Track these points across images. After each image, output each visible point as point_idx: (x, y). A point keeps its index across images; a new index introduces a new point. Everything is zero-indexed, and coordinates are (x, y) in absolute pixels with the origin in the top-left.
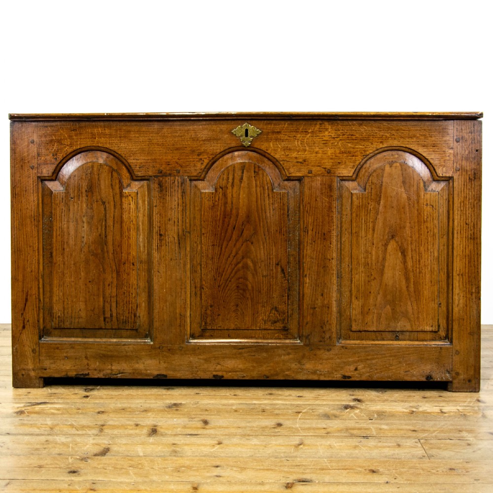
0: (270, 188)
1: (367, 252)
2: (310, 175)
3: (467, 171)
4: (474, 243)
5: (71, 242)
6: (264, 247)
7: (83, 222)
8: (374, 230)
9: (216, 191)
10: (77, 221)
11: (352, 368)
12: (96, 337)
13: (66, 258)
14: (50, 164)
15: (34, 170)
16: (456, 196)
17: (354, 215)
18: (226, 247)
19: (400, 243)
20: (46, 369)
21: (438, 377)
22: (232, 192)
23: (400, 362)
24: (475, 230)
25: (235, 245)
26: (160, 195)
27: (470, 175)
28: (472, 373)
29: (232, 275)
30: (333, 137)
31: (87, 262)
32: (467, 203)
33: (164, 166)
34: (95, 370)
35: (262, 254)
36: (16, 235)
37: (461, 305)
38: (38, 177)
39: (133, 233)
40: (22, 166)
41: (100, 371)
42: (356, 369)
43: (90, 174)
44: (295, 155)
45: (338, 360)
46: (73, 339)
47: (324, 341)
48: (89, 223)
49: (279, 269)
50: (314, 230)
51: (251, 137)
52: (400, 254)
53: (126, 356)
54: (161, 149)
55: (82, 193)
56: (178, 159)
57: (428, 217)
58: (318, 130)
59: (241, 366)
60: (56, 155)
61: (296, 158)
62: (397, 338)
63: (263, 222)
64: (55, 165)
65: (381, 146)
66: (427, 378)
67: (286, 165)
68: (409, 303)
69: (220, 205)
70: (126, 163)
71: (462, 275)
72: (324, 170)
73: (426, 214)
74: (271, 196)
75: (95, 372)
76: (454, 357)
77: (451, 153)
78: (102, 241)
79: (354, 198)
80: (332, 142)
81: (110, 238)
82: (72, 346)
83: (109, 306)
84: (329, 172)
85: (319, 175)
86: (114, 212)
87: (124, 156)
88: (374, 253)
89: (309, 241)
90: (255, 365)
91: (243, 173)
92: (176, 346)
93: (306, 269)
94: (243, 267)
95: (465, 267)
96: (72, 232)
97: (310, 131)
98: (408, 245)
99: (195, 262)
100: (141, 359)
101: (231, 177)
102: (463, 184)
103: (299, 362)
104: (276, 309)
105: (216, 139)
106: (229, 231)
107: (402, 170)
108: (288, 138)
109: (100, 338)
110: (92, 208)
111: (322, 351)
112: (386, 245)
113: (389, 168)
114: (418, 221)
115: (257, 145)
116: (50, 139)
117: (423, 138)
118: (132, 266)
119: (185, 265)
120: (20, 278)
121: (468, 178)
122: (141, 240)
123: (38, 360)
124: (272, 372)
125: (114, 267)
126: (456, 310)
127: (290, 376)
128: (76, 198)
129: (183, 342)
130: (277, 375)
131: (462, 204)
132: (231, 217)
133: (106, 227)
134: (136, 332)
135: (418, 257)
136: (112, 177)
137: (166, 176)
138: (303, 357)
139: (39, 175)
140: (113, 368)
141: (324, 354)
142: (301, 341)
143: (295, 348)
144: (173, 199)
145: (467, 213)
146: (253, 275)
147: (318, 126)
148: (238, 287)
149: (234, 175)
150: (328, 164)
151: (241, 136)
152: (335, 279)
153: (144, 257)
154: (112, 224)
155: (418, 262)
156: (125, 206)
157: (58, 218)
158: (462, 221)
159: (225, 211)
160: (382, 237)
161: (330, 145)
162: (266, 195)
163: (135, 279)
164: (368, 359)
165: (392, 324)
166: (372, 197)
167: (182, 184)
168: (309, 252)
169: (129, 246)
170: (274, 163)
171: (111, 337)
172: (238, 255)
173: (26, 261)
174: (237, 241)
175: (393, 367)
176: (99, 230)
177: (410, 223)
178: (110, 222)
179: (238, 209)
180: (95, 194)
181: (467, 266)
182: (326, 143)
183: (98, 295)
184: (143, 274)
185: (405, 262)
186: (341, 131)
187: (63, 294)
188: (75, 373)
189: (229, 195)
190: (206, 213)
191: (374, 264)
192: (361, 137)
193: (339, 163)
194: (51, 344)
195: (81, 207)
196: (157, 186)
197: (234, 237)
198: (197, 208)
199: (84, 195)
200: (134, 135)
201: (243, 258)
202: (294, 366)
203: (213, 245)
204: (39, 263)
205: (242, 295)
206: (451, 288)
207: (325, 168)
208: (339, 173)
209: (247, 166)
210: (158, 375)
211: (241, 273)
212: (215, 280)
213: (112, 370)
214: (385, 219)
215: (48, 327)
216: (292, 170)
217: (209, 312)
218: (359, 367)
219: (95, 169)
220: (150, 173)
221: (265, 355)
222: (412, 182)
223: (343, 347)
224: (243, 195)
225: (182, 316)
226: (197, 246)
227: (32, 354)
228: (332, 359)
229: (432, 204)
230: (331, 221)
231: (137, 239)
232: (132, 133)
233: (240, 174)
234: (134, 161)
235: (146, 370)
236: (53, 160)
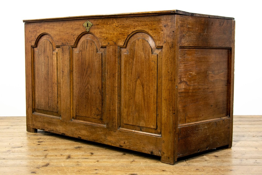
0: (96, 51)
1: (129, 84)
2: (109, 45)
3: (169, 43)
4: (171, 83)
5: (40, 73)
6: (94, 79)
8: (131, 74)
9: (79, 52)
10: (41, 64)
11: (123, 142)
12: (47, 114)
13: (39, 80)
15: (30, 43)
18: (82, 79)
19: (141, 81)
20: (34, 125)
22: (84, 53)
23: (141, 143)
24: (172, 76)
25: (85, 78)
26: (63, 54)
27: (170, 45)
29: (84, 92)
30: (117, 26)
31: (44, 82)
32: (169, 61)
33: (64, 41)
34: (46, 128)
35: (93, 83)
37: (165, 116)
38: (31, 46)
40: (27, 41)
42: (124, 143)
44: (103, 35)
45: (118, 137)
46: (41, 114)
47: (113, 127)
48: (44, 65)
49: (99, 90)
50: (110, 72)
51: (89, 27)
52: (141, 86)
53: (54, 123)
54: (63, 33)
56: (68, 38)
57: (153, 68)
58: (111, 23)
59: (86, 134)
60: (35, 36)
61: (104, 37)
62: (141, 130)
63: (94, 67)
64: (35, 41)
65: (134, 30)
66: (151, 153)
67: (100, 40)
68: (145, 113)
69: (80, 59)
71: (166, 100)
72: (113, 42)
73: (152, 66)
74: (96, 55)
76: (162, 144)
77: (162, 33)
78: (48, 73)
80: (116, 28)
81: (50, 72)
83: (50, 101)
84: (115, 44)
85: (112, 45)
86: (51, 61)
87: (53, 37)
88: (131, 85)
89: (108, 78)
90: (91, 134)
91: (87, 44)
92: (68, 122)
94: (87, 88)
95: (168, 96)
97: (109, 23)
98: (144, 82)
100: (58, 125)
101: (83, 46)
102: (167, 50)
103: (105, 136)
104: (98, 109)
105: (79, 29)
106: (83, 71)
107: (142, 42)
108: (101, 27)
110: (45, 59)
111: (113, 132)
112: (136, 81)
113: (137, 42)
114: (149, 70)
115: (91, 31)
116: (34, 30)
117: (151, 25)
118: (56, 85)
120: (28, 87)
121: (169, 47)
123: (32, 121)
124: (96, 138)
125: (51, 85)
127: (102, 142)
128: (41, 55)
129: (70, 120)
130: (98, 140)
131: (167, 61)
132: (84, 65)
133: (49, 67)
134: (57, 114)
135: (148, 89)
136: (50, 46)
137: (64, 46)
138: (106, 133)
141: (114, 134)
143: (104, 128)
145: (169, 66)
146: (91, 92)
147: (111, 21)
148: (86, 97)
149: (84, 45)
150: (115, 40)
151: (86, 27)
155: (148, 91)
157: (37, 63)
158: (166, 71)
159: (82, 62)
160: (134, 77)
161: (116, 30)
162: (95, 55)
164: (129, 139)
165: (138, 123)
166: (131, 56)
168: (108, 83)
171: (51, 115)
172: (86, 82)
174: (86, 76)
175: (138, 145)
176: (47, 69)
177: (146, 70)
178: (50, 65)
179: (85, 61)
180: (46, 53)
181: (168, 95)
182: (114, 29)
183: (47, 96)
185: (143, 91)
186: (120, 23)
187: (38, 95)
189: (83, 55)
191: (131, 91)
192: (127, 25)
193: (119, 39)
194: (36, 115)
195: (42, 59)
196: (62, 50)
197: (85, 74)
199: (43, 53)
201: (87, 84)
202: (103, 137)
203: (78, 77)
205: (87, 101)
207: (114, 42)
208: (119, 44)
209: (89, 41)
210: (62, 133)
211: (87, 91)
212: (79, 93)
213: (50, 129)
214: (136, 68)
215: (35, 108)
216: (102, 43)
217: (77, 108)
218: (126, 142)
220: (60, 44)
221: (94, 130)
222: (146, 49)
223: (120, 131)
224: (87, 55)
227: (31, 118)
228: (116, 136)
229: (154, 60)
230: (116, 68)
232: (55, 27)
233: (86, 45)
234: (55, 39)
235: (59, 131)
236: (35, 39)
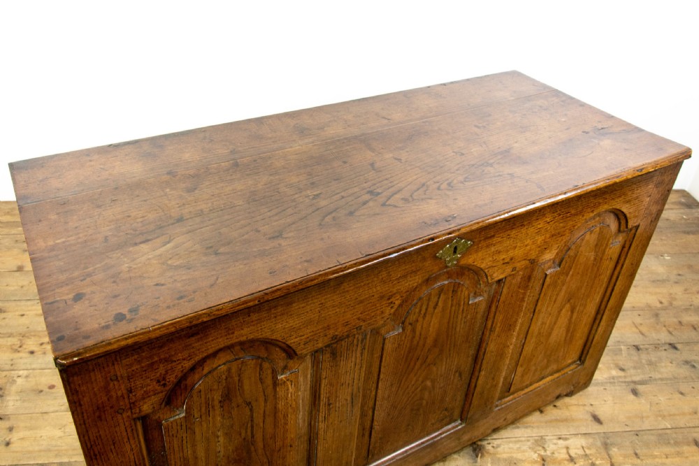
0: (466, 302)
1: (542, 324)
2: (513, 273)
3: (652, 214)
4: (630, 278)
5: (201, 464)
6: (446, 362)
7: (218, 437)
9: (404, 329)
10: (208, 439)
11: (502, 420)
14: (155, 395)
15: (124, 414)
16: (634, 243)
17: (542, 294)
18: (405, 381)
19: (573, 303)
21: (565, 392)
22: (423, 323)
23: (540, 397)
24: (636, 267)
25: (416, 374)
26: (332, 364)
27: (653, 217)
29: (408, 402)
33: (340, 330)
35: (443, 370)
37: (601, 333)
38: (135, 419)
39: (291, 416)
40: (99, 417)
42: (505, 420)
43: (226, 379)
44: (503, 256)
45: (492, 421)
47: (485, 413)
48: (226, 434)
50: (502, 326)
51: (459, 254)
52: (570, 313)
54: (338, 310)
55: (213, 407)
56: (361, 314)
57: (603, 270)
60: (164, 379)
61: (504, 259)
63: (451, 339)
67: (490, 271)
68: (563, 350)
69: (406, 342)
70: (284, 346)
72: (528, 262)
74: (465, 309)
76: (581, 374)
77: (647, 201)
78: (247, 444)
79: (548, 279)
81: (259, 436)
84: (533, 262)
85: (522, 270)
86: (265, 406)
87: (280, 339)
88: (548, 322)
91: (439, 297)
93: (483, 364)
94: (421, 391)
96: (201, 454)
98: (579, 302)
99: (365, 409)
101: (424, 308)
102: (644, 228)
103: (459, 439)
104: (446, 409)
106: (412, 364)
107: (599, 233)
110: (230, 417)
112: (561, 311)
114: (595, 277)
116: (148, 363)
118: (289, 448)
119: (355, 422)
121: (650, 221)
122: (300, 417)
125: (265, 460)
128: (204, 417)
132: (416, 350)
133: (252, 427)
135: (583, 309)
136: (261, 369)
137: (342, 340)
138: (463, 433)
139: (135, 416)
141: (481, 422)
142: (463, 422)
144: (349, 361)
145: (636, 255)
146: (430, 392)
148: (412, 410)
149: (428, 305)
150: (534, 255)
151: (448, 257)
152: (508, 360)
153: (303, 430)
154: (261, 421)
155: (581, 313)
156: (281, 394)
157: (176, 449)
159: (410, 347)
160: (560, 305)
161: (543, 231)
162: (460, 311)
163: (293, 458)
165: (544, 372)
166: (564, 271)
167: (362, 340)
168: (491, 347)
169: (286, 431)
170: (476, 274)
172: (418, 382)
174: (419, 369)
176: (243, 435)
177: (587, 282)
178: (259, 420)
179: (426, 338)
180: (234, 400)
182: (539, 232)
184: (302, 446)
185: (571, 318)
189: (418, 329)
190: (388, 358)
191: (545, 331)
193: (546, 249)
195: (214, 422)
196: (328, 355)
197: (417, 367)
199: (217, 407)
200: (297, 307)
201: (423, 382)
203: (392, 385)
205: (416, 414)
206: (597, 322)
207: (530, 260)
208: (543, 260)
209: (445, 288)
211: (417, 397)
212: (389, 415)
214: (568, 288)
216: (495, 275)
219: (234, 370)
220: (321, 345)
221: (429, 450)
222: (603, 242)
224: (434, 322)
226: (371, 392)
228: (488, 422)
229: (611, 257)
230: (519, 312)
231: (296, 419)
232: (294, 305)
233: (436, 299)
234: (296, 340)
236: (159, 388)
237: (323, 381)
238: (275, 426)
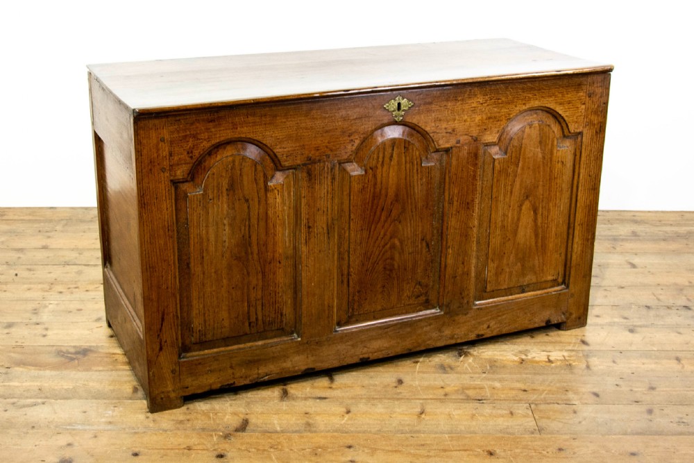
0: (419, 163)
1: (504, 215)
2: (458, 145)
3: (594, 125)
4: (594, 193)
5: (212, 249)
6: (411, 225)
7: (224, 225)
8: (511, 192)
9: (366, 171)
10: (217, 224)
11: (485, 326)
12: (239, 344)
13: (206, 267)
14: (185, 164)
15: (166, 173)
16: (583, 150)
17: (495, 180)
18: (374, 230)
19: (533, 202)
20: (187, 388)
21: (554, 321)
22: (382, 172)
23: (526, 313)
24: (596, 181)
25: (383, 226)
26: (308, 184)
27: (596, 128)
28: (582, 310)
29: (380, 257)
30: (481, 102)
31: (230, 267)
32: (592, 156)
33: (313, 152)
34: (241, 377)
35: (409, 232)
36: (147, 251)
37: (579, 252)
38: (171, 181)
39: (279, 229)
40: (151, 170)
41: (246, 377)
42: (488, 327)
43: (232, 169)
44: (444, 125)
45: (474, 322)
46: (215, 350)
47: (463, 307)
48: (230, 225)
49: (424, 244)
50: (459, 201)
51: (403, 110)
52: (532, 212)
53: (274, 357)
54: (310, 133)
55: (222, 193)
56: (328, 143)
57: (558, 174)
58: (467, 97)
59: (386, 345)
60: (192, 152)
61: (446, 128)
62: (523, 292)
63: (411, 199)
64: (191, 165)
65: (524, 107)
66: (546, 322)
67: (435, 137)
68: (537, 258)
69: (369, 186)
70: (271, 153)
71: (582, 225)
72: (470, 138)
73: (556, 171)
74: (419, 171)
75: (241, 380)
76: (569, 300)
77: (583, 109)
78: (245, 243)
79: (496, 163)
80: (480, 108)
81: (254, 238)
82: (215, 358)
83: (254, 310)
84: (476, 140)
85: (466, 144)
86: (259, 209)
87: (269, 145)
88: (510, 215)
89: (453, 213)
90: (399, 341)
91: (393, 150)
92: (324, 338)
93: (449, 241)
94: (390, 248)
95: (585, 217)
96: (212, 238)
97: (460, 98)
98: (539, 204)
99: (342, 250)
100: (288, 357)
101: (381, 156)
102: (590, 138)
103: (440, 331)
104: (420, 284)
105: (368, 117)
106: (378, 213)
107: (540, 130)
109: (244, 343)
110: (233, 208)
111: (460, 316)
112: (520, 206)
113: (528, 129)
114: (550, 179)
115: (408, 119)
116: (183, 134)
117: (561, 96)
118: (278, 264)
119: (333, 255)
120: (154, 296)
121: (595, 132)
122: (287, 235)
123: (178, 380)
124: (415, 344)
125: (259, 268)
126: (574, 257)
128: (215, 200)
129: (331, 332)
130: (419, 346)
131: (588, 157)
132: (380, 199)
133: (249, 226)
134: (282, 331)
135: (547, 213)
136: (256, 170)
137: (315, 163)
138: (443, 324)
139: (172, 178)
140: (260, 371)
141: (461, 318)
142: (441, 310)
143: (436, 317)
144: (323, 187)
145: (591, 166)
146: (400, 254)
147: (468, 93)
148: (385, 268)
149: (384, 153)
150: (475, 132)
151: (393, 111)
152: (474, 245)
153: (290, 252)
154: (256, 223)
155: (546, 218)
156: (271, 201)
157: (195, 224)
158: (586, 174)
159: (374, 193)
160: (518, 199)
161: (478, 111)
162: (415, 171)
163: (282, 277)
164: (499, 316)
165: (521, 280)
166: (513, 160)
167: (332, 169)
168: (453, 223)
169: (275, 244)
170: (422, 135)
171: (255, 341)
172: (386, 237)
173: (161, 278)
174: (385, 221)
175: (519, 319)
176: (243, 231)
177: (543, 181)
178: (254, 221)
179: (387, 189)
180: (236, 192)
181: (587, 215)
182: (474, 110)
183: (243, 301)
184: (289, 270)
185: (535, 220)
186: (489, 96)
187: (204, 307)
188: (219, 385)
189: (379, 176)
190: (355, 198)
191: (509, 225)
192: (506, 100)
193: (485, 129)
194: (192, 361)
195: (222, 208)
196: (305, 174)
197: (383, 218)
198: (345, 193)
199: (225, 194)
200: (280, 121)
201: (391, 238)
202: (435, 335)
203: (362, 230)
204: (175, 277)
205: (389, 275)
206: (571, 237)
207: (472, 136)
208: (485, 140)
209: (397, 142)
210: (306, 370)
211: (388, 254)
212: (363, 265)
213: (258, 374)
214: (522, 181)
215: (187, 342)
216: (441, 142)
217: (356, 298)
218: (491, 325)
219: (237, 164)
220: (299, 162)
221: (408, 329)
222: (547, 141)
223: (478, 309)
224: (392, 174)
225: (330, 307)
226: (345, 232)
227: (171, 375)
228: (469, 321)
229: (562, 160)
230: (474, 191)
231: (283, 234)
232: (278, 118)
233: (390, 151)
234: (280, 150)
235: (294, 367)
236: (188, 159)
237: (303, 200)
238: (267, 233)
